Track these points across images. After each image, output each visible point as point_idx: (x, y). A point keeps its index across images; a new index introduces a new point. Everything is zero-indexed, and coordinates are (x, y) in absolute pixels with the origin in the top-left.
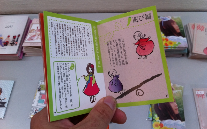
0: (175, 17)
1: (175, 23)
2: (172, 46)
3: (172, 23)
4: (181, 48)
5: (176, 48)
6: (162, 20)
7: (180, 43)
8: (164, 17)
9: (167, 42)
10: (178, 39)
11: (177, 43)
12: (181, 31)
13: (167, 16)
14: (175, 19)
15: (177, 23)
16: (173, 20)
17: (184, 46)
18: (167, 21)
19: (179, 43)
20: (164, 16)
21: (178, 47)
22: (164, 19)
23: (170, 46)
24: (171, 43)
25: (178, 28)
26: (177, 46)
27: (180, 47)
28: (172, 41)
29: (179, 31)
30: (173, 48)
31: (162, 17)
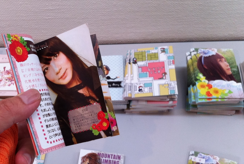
0: (224, 50)
1: (223, 59)
2: (219, 96)
3: (219, 60)
4: (233, 100)
5: (225, 100)
6: (201, 54)
7: (232, 92)
8: (206, 51)
9: (209, 90)
10: (228, 85)
11: (226, 92)
12: (234, 72)
13: (210, 49)
14: (224, 53)
15: (226, 60)
16: (220, 54)
17: (239, 97)
18: (210, 56)
19: (230, 92)
20: (206, 49)
21: (229, 99)
22: (205, 53)
23: (214, 96)
24: (216, 92)
25: (229, 67)
26: (226, 97)
27: (230, 98)
28: (218, 88)
29: (229, 72)
30: (219, 100)
31: (203, 50)
